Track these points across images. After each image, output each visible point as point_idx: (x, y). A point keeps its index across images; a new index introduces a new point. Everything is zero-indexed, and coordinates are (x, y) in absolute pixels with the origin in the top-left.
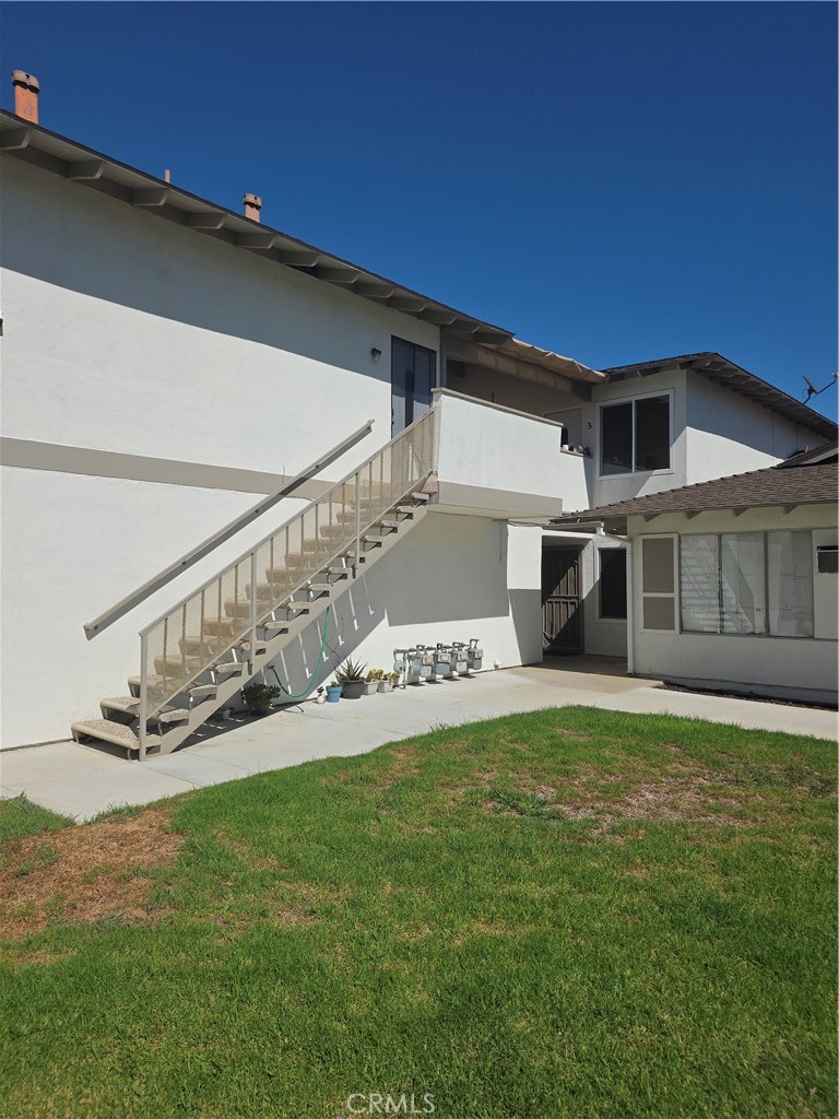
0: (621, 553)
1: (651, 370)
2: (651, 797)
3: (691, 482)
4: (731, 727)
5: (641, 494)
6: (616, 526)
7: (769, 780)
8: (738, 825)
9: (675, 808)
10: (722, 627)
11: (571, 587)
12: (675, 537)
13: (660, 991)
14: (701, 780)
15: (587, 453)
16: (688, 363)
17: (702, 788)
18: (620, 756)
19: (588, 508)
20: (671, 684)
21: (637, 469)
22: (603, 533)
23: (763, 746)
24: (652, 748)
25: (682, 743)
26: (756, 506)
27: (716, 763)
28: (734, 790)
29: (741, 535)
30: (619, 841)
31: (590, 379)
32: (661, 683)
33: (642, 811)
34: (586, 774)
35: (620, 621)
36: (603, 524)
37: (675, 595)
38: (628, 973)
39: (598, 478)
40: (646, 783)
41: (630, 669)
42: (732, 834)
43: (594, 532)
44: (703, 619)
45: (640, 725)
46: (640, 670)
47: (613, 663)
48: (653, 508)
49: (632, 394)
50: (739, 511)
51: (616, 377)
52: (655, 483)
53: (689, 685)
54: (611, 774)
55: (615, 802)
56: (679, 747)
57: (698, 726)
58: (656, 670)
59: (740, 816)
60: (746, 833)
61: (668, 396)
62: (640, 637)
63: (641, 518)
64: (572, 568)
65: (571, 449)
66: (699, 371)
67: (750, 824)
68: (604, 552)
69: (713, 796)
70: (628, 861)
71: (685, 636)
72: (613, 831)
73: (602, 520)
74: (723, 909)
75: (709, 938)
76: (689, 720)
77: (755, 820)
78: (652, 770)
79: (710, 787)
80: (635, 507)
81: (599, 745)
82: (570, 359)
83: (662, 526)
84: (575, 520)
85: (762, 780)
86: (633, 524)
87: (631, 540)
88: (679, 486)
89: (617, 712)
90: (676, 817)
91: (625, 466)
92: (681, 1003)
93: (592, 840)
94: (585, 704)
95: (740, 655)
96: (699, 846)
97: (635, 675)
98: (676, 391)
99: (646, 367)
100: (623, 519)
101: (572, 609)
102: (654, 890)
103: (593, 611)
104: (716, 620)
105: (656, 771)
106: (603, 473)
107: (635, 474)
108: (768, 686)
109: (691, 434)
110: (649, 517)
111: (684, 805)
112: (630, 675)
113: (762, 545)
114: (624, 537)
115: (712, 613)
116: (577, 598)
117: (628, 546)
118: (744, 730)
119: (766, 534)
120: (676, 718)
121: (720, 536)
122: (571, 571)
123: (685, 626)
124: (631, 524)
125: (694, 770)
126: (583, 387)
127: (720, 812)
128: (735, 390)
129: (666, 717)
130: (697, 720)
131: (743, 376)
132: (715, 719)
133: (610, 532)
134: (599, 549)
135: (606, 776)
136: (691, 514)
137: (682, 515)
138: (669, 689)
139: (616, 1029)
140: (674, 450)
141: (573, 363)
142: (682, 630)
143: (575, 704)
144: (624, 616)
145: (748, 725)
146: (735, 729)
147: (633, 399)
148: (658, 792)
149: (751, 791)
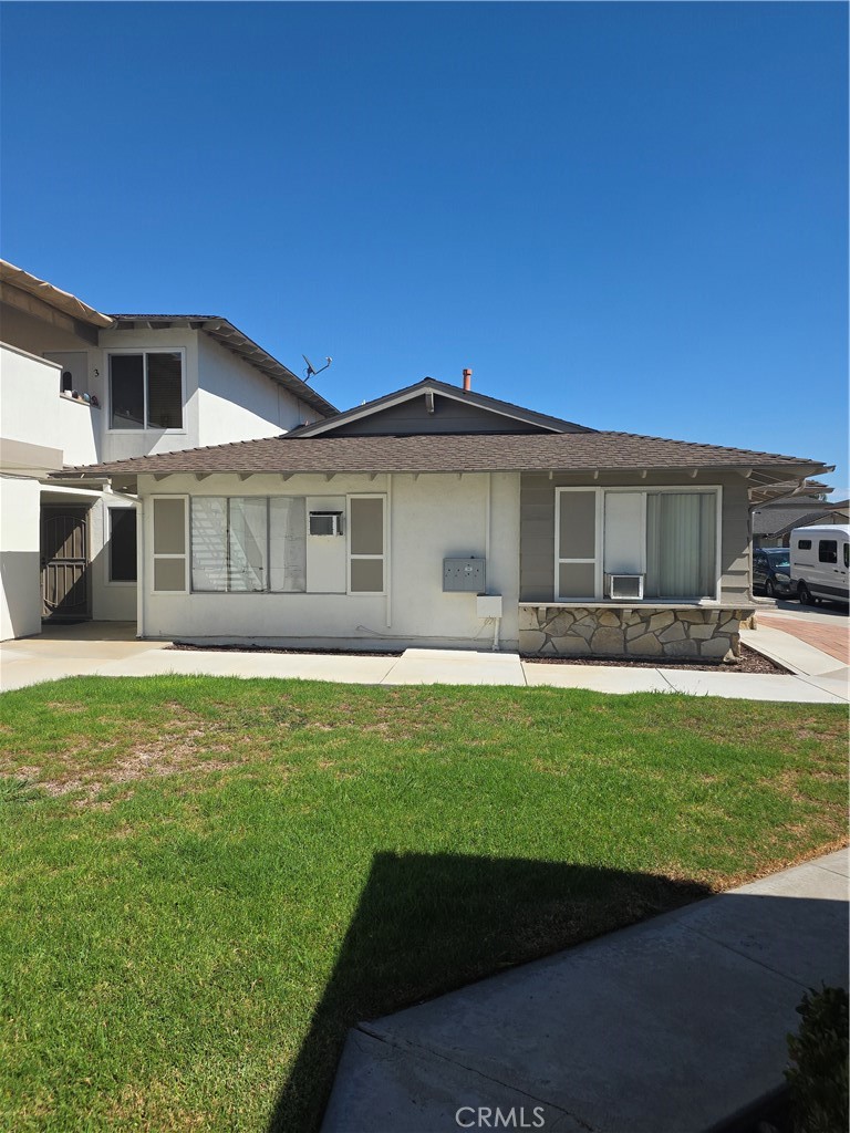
0: (131, 513)
1: (162, 323)
2: (145, 757)
3: (202, 445)
4: (230, 679)
5: (153, 453)
6: (125, 484)
7: (257, 722)
8: (225, 768)
9: (167, 763)
10: (229, 586)
11: (77, 548)
12: (186, 498)
13: (128, 942)
14: (196, 732)
15: (94, 403)
16: (199, 324)
17: (196, 740)
18: (117, 722)
19: (95, 462)
20: (181, 644)
21: (150, 426)
22: (111, 491)
23: (257, 692)
24: (151, 708)
25: (183, 700)
26: (259, 472)
27: (212, 714)
28: (226, 736)
29: (247, 499)
30: (106, 806)
31: (94, 321)
32: (171, 644)
33: (134, 773)
34: (78, 745)
35: (131, 584)
36: (110, 481)
37: (186, 556)
38: (97, 934)
39: (107, 431)
40: (142, 744)
41: (140, 632)
42: (217, 778)
43: (100, 489)
44: (217, 579)
45: (140, 687)
46: (150, 633)
47: (123, 628)
48: (164, 468)
49: (145, 345)
50: (244, 476)
51: (125, 324)
52: (167, 442)
53: (198, 642)
54: (105, 741)
55: (105, 770)
56: (180, 704)
57: (199, 682)
58: (167, 631)
59: (228, 759)
60: (230, 774)
61: (180, 354)
62: (151, 600)
63: (151, 477)
64: (78, 528)
65: (75, 396)
66: (210, 334)
67: (236, 765)
68: (114, 512)
69: (206, 746)
70: (113, 825)
71: (194, 596)
72: (101, 799)
73: (109, 477)
74: (199, 848)
75: (183, 878)
76: (194, 677)
77: (241, 761)
78: (150, 730)
79: (203, 738)
80: (145, 465)
81: (95, 714)
82: (71, 295)
83: (174, 487)
84: (78, 475)
85: (251, 722)
86: (144, 483)
87: (141, 499)
88: (191, 448)
89: (121, 678)
90: (168, 772)
91: (137, 421)
92: (147, 947)
93: (75, 813)
94: (86, 674)
95: (243, 611)
96: (186, 795)
97: (145, 638)
98: (189, 351)
99: (156, 319)
100: (134, 477)
101: (78, 574)
102: (135, 847)
103: (102, 574)
104: (224, 579)
105: (154, 731)
106: (113, 426)
107: (147, 431)
108: (268, 637)
109: (202, 395)
110: (159, 476)
111: (177, 759)
112: (139, 639)
113: (265, 510)
114: (135, 496)
115: (219, 573)
116: (84, 561)
117: (139, 506)
118: (242, 680)
119: (268, 499)
120: (180, 677)
121: (228, 499)
122: (77, 531)
123: (198, 586)
124: (142, 482)
125: (190, 724)
126: (89, 330)
127: (210, 759)
128: (244, 359)
129: (171, 677)
130: (200, 677)
131: (251, 347)
132: (217, 673)
133: (119, 490)
134: (109, 508)
135: (100, 744)
136: (201, 476)
137: (192, 477)
138: (178, 649)
139: (77, 994)
140: (186, 410)
141: (73, 300)
142: (192, 590)
143: (75, 674)
144: (134, 578)
145: (246, 675)
146: (234, 680)
147: (144, 352)
148: (153, 751)
149: (241, 735)
